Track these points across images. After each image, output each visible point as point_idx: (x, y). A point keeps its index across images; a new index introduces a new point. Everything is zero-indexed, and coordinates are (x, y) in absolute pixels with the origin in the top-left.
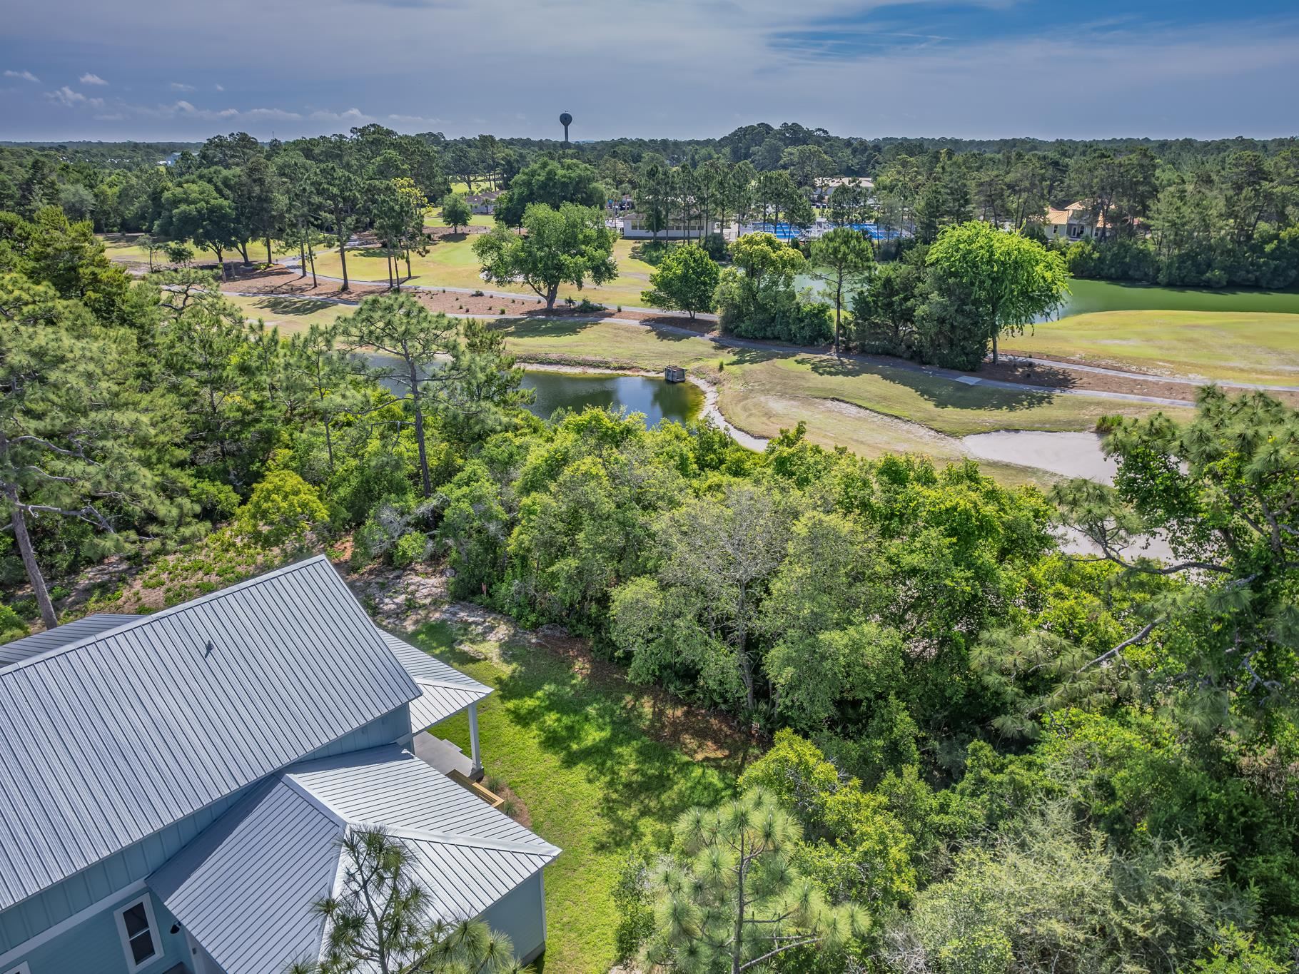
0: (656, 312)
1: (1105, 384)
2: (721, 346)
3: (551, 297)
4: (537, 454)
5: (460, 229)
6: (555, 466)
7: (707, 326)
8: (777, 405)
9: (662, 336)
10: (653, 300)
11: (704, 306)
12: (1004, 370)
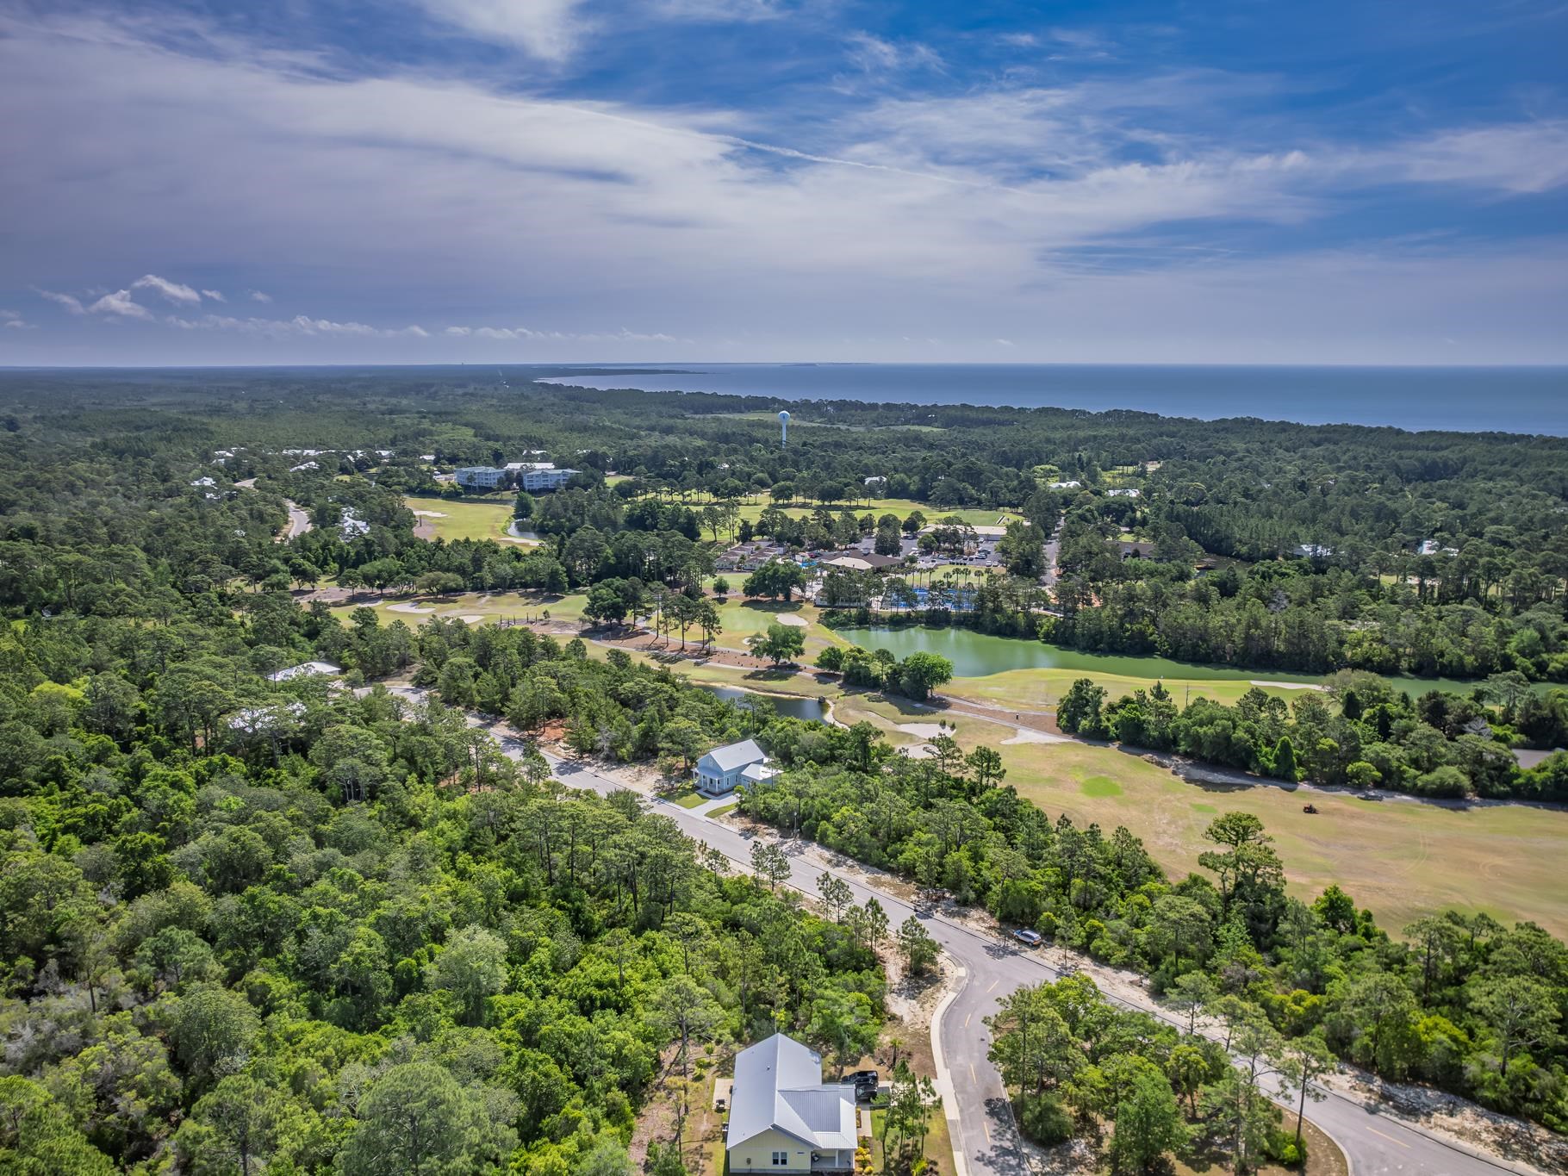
0: (820, 670)
1: (961, 708)
2: (841, 687)
3: (777, 662)
4: (779, 726)
5: (723, 596)
6: (783, 729)
7: (838, 677)
8: (851, 712)
9: (820, 682)
10: (818, 666)
11: (837, 668)
12: (933, 699)
